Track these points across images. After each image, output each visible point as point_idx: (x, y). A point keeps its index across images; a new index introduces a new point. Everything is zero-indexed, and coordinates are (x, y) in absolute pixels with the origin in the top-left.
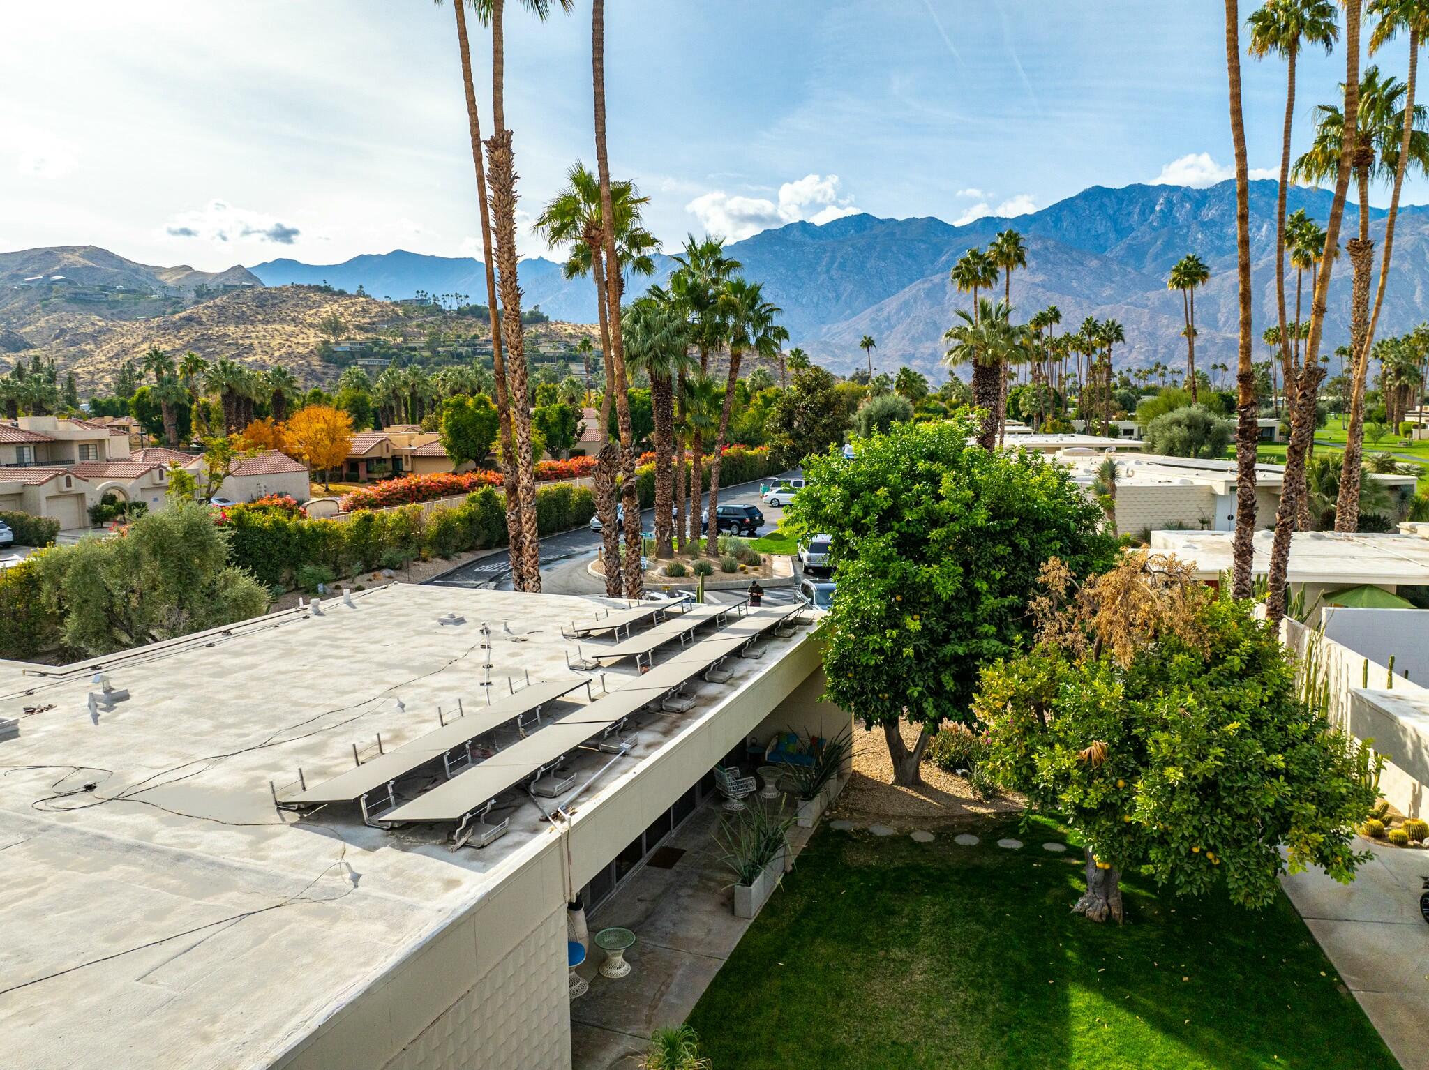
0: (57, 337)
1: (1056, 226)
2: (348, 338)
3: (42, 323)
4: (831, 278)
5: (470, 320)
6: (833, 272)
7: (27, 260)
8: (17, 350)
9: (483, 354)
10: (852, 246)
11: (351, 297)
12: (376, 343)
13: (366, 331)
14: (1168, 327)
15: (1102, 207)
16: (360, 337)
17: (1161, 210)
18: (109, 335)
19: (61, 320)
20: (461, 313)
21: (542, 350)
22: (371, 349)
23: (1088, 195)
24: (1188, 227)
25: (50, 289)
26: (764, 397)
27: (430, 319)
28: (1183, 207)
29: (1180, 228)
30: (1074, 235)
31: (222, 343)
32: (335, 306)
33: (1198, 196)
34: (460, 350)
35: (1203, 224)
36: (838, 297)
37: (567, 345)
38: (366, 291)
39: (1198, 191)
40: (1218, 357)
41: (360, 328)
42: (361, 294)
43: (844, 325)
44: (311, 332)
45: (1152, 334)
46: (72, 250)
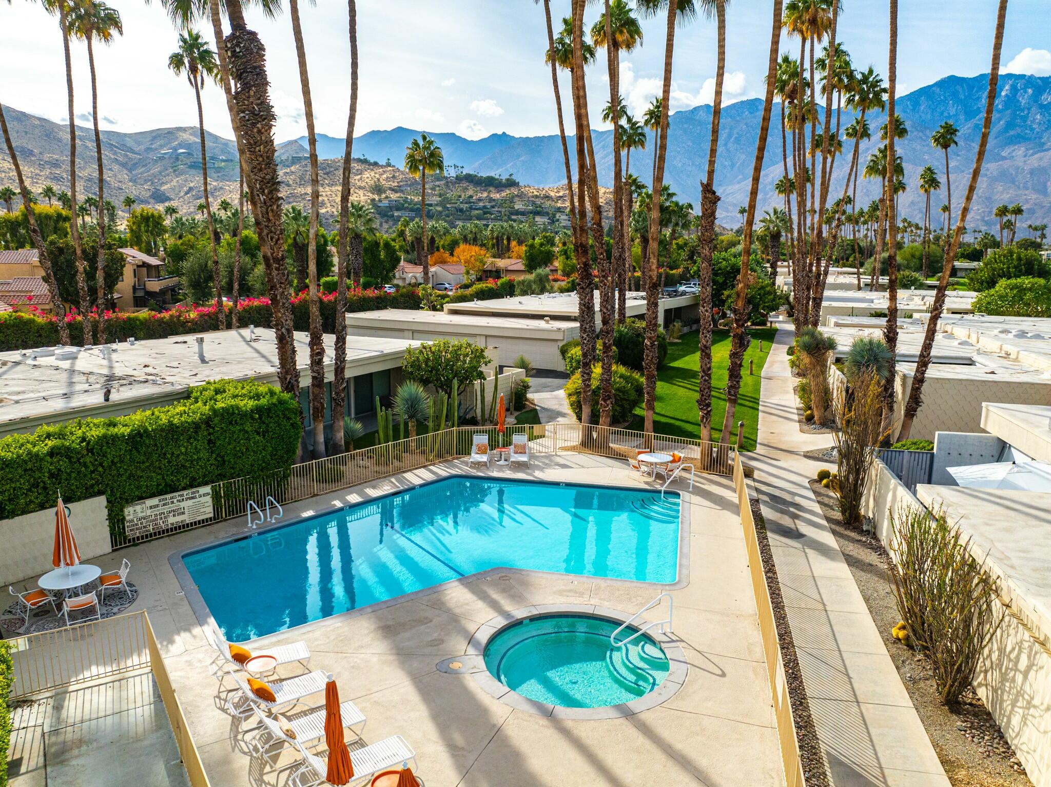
0: (187, 193)
1: (914, 110)
2: (387, 197)
3: (174, 183)
4: (728, 150)
5: (465, 184)
6: (730, 145)
7: (154, 138)
8: (163, 201)
9: (477, 209)
10: (746, 124)
11: (382, 166)
12: (405, 200)
13: (396, 192)
14: (1002, 193)
15: (955, 95)
16: (394, 196)
17: (1007, 95)
18: (222, 192)
19: (186, 181)
20: (459, 179)
21: (517, 207)
22: (403, 205)
23: (941, 84)
24: (1029, 109)
25: (177, 159)
26: (677, 244)
27: (437, 183)
28: (1026, 92)
29: (1023, 111)
30: (929, 116)
31: (304, 199)
32: (373, 174)
33: (1040, 82)
34: (462, 206)
35: (1042, 106)
36: (733, 166)
37: (534, 203)
38: (392, 162)
39: (1040, 78)
40: (1043, 218)
41: (393, 190)
42: (389, 165)
43: (737, 187)
44: (361, 192)
45: (989, 199)
46: (183, 130)
